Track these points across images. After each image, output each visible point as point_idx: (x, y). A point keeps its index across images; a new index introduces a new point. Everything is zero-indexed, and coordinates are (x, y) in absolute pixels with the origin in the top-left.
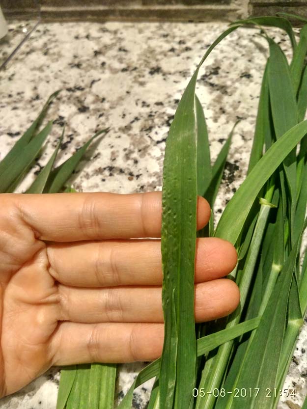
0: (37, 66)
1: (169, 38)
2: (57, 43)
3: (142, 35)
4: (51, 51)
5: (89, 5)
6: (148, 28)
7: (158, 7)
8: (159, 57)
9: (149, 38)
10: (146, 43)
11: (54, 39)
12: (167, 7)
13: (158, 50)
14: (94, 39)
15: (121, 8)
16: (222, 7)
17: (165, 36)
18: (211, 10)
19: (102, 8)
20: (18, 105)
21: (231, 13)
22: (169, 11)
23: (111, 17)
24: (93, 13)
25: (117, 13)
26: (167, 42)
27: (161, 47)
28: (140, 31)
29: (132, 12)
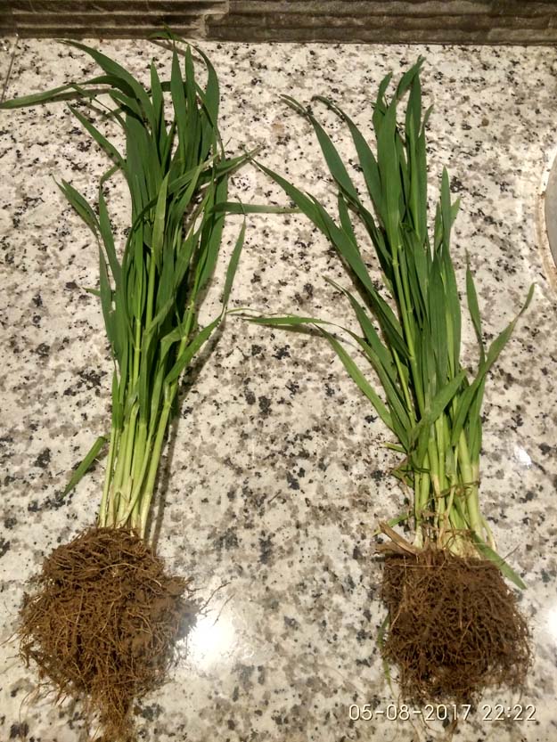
0: (36, 85)
1: (143, 55)
2: (45, 62)
3: (119, 53)
4: (42, 70)
5: (66, 24)
6: (123, 45)
7: (130, 27)
8: (139, 74)
9: (127, 56)
10: (126, 60)
11: (39, 57)
12: (137, 27)
13: (138, 67)
14: (77, 57)
15: (97, 27)
16: (185, 27)
17: (140, 53)
18: (175, 29)
19: (78, 26)
20: (35, 121)
21: (192, 32)
22: (140, 30)
23: (87, 35)
24: (70, 31)
25: (94, 32)
26: (143, 59)
27: (138, 64)
28: (118, 50)
29: (108, 31)
